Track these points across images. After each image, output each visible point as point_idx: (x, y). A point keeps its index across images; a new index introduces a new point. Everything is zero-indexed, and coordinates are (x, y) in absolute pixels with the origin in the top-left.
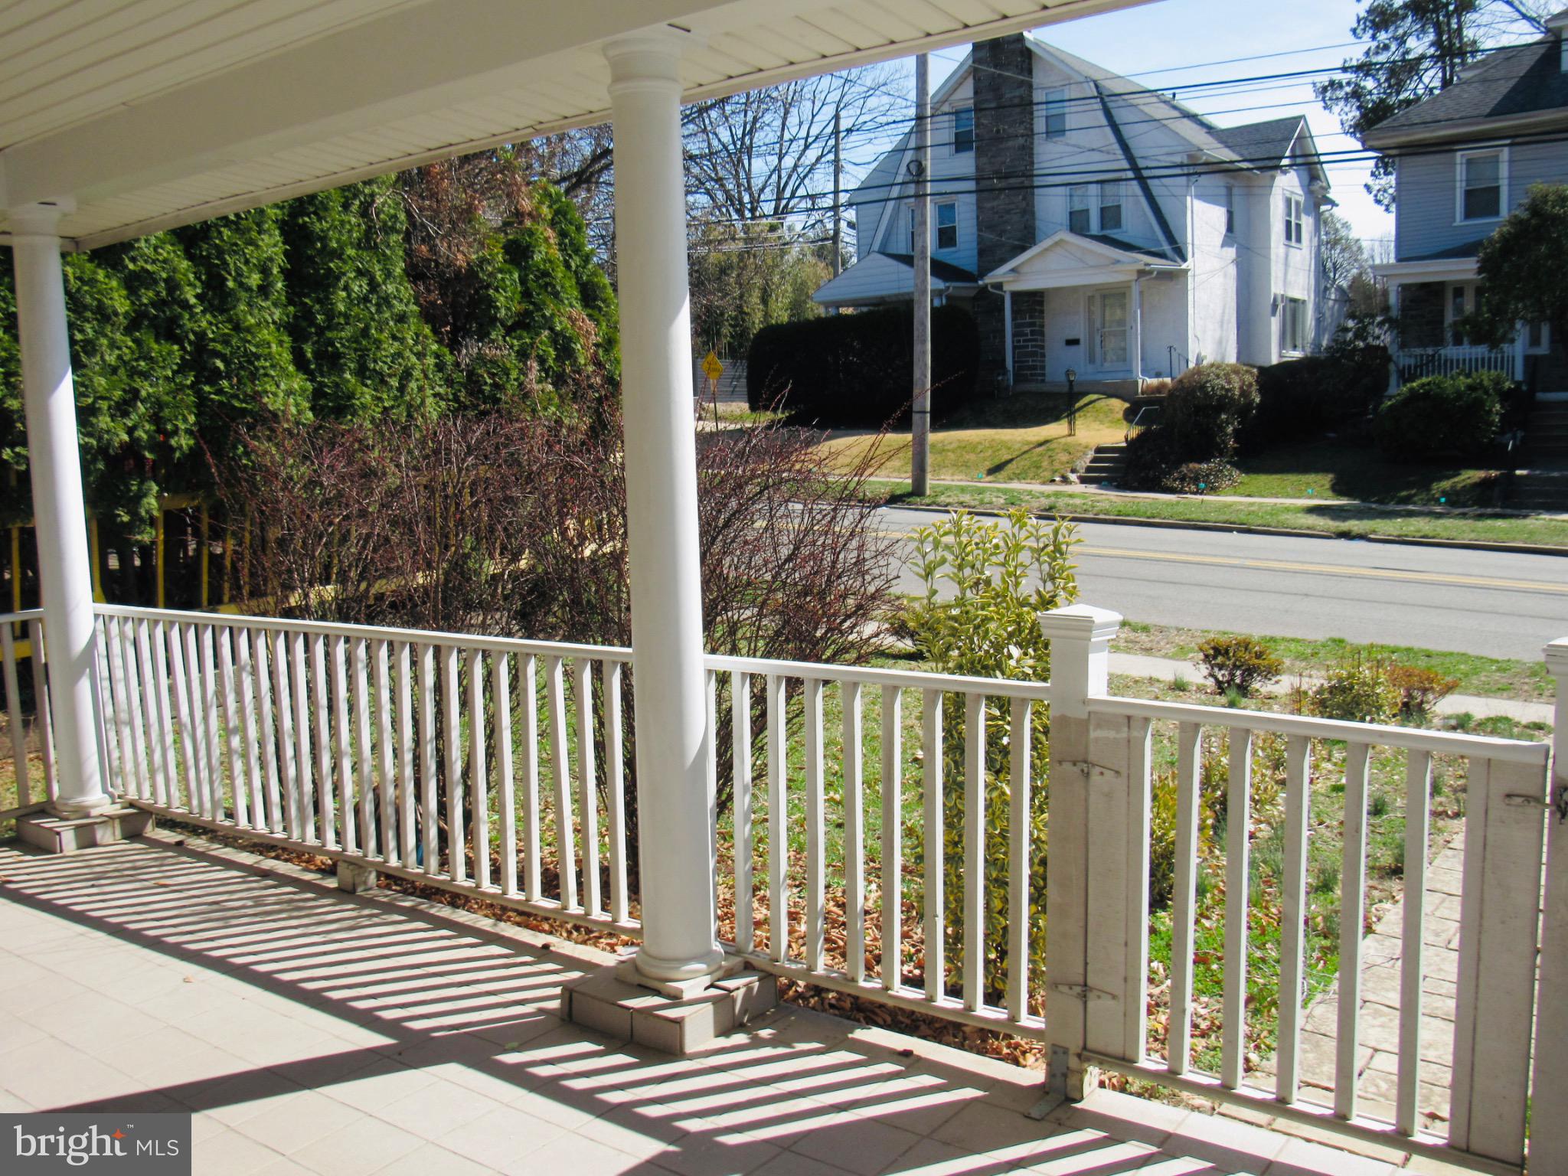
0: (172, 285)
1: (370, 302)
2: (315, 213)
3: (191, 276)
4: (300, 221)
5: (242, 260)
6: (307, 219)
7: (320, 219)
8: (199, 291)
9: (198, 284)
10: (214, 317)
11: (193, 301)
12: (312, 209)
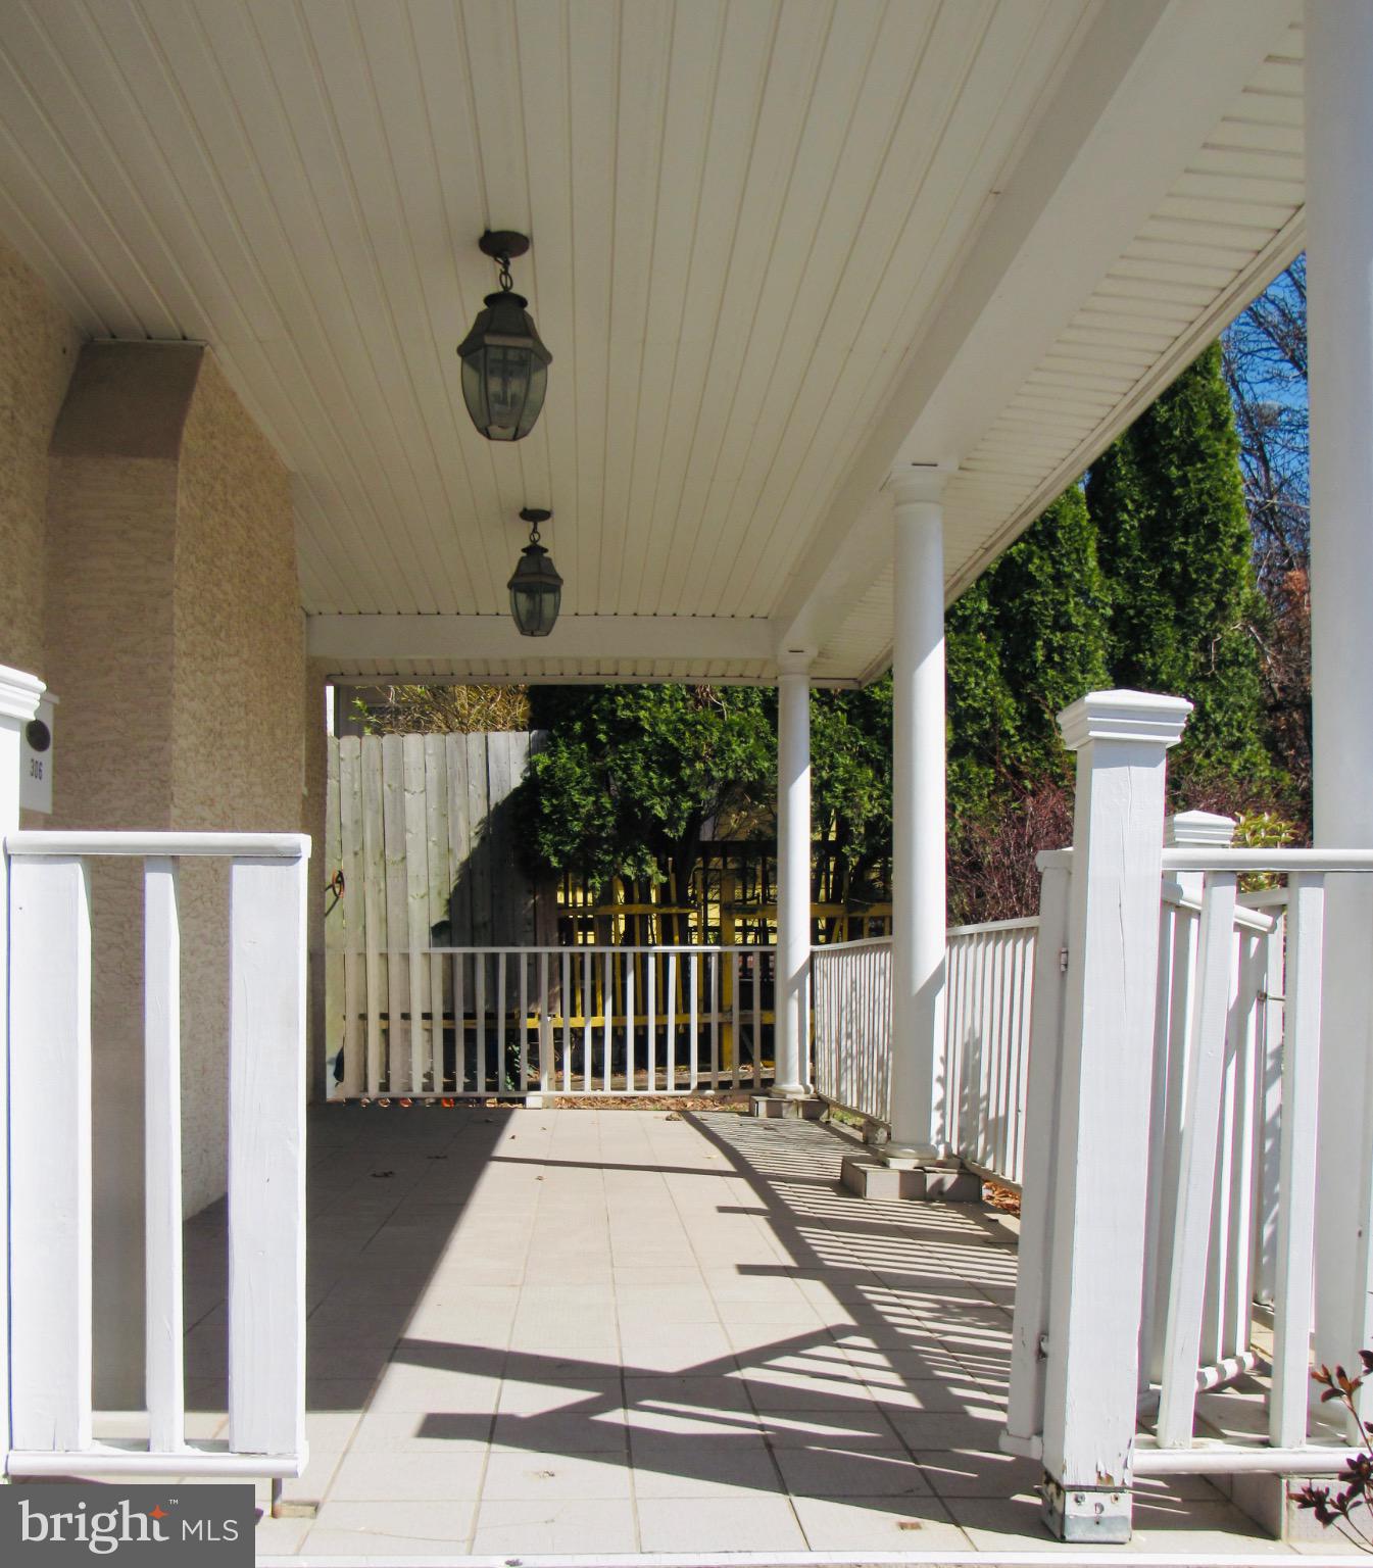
0: (995, 719)
1: (1198, 729)
2: (1150, 650)
3: (1012, 711)
4: (1134, 659)
5: (1061, 696)
6: (1141, 656)
7: (1153, 655)
8: (1018, 723)
9: (1017, 717)
10: (1031, 744)
11: (1012, 732)
12: (1147, 647)
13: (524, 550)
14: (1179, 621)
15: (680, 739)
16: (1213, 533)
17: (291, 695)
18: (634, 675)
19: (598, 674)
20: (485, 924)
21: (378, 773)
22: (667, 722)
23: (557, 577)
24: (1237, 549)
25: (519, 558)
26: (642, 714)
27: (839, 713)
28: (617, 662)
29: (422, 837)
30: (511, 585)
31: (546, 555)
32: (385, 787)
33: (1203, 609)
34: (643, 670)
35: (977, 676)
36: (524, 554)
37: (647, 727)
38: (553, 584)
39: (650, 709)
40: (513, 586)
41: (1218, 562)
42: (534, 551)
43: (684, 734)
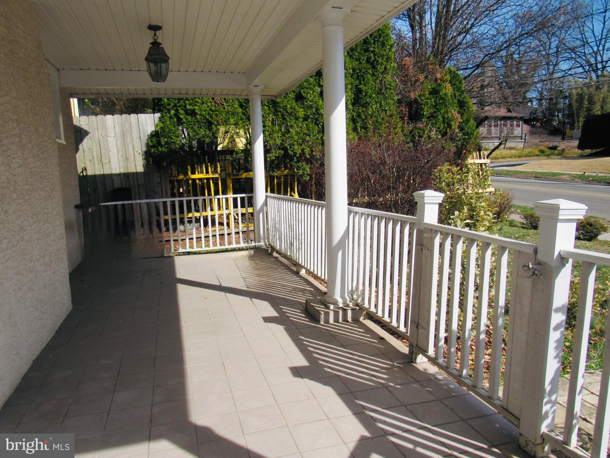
12: (363, 83)
13: (151, 44)
14: (373, 75)
15: (211, 117)
16: (383, 45)
17: (46, 110)
18: (194, 94)
19: (180, 94)
20: (143, 185)
21: (96, 130)
22: (205, 111)
23: (167, 56)
24: (390, 50)
25: (149, 47)
26: (196, 107)
27: (265, 106)
28: (188, 89)
29: (116, 153)
30: (146, 59)
31: (161, 46)
32: (100, 135)
33: (380, 71)
34: (198, 92)
35: (310, 93)
36: (151, 46)
37: (198, 112)
38: (165, 59)
39: (198, 106)
40: (148, 59)
41: (385, 54)
42: (155, 44)
43: (212, 115)
